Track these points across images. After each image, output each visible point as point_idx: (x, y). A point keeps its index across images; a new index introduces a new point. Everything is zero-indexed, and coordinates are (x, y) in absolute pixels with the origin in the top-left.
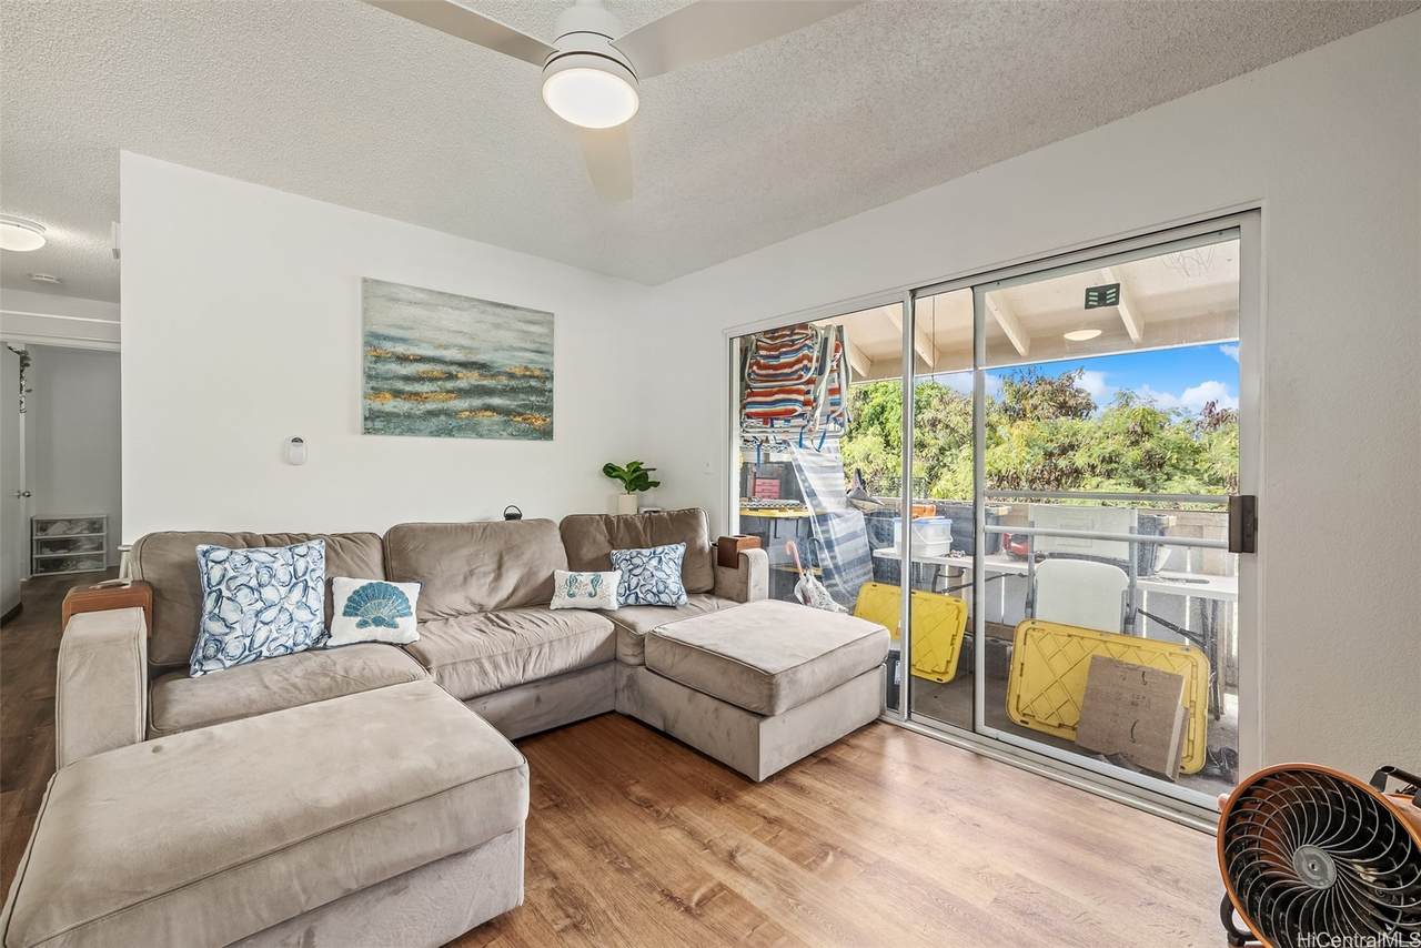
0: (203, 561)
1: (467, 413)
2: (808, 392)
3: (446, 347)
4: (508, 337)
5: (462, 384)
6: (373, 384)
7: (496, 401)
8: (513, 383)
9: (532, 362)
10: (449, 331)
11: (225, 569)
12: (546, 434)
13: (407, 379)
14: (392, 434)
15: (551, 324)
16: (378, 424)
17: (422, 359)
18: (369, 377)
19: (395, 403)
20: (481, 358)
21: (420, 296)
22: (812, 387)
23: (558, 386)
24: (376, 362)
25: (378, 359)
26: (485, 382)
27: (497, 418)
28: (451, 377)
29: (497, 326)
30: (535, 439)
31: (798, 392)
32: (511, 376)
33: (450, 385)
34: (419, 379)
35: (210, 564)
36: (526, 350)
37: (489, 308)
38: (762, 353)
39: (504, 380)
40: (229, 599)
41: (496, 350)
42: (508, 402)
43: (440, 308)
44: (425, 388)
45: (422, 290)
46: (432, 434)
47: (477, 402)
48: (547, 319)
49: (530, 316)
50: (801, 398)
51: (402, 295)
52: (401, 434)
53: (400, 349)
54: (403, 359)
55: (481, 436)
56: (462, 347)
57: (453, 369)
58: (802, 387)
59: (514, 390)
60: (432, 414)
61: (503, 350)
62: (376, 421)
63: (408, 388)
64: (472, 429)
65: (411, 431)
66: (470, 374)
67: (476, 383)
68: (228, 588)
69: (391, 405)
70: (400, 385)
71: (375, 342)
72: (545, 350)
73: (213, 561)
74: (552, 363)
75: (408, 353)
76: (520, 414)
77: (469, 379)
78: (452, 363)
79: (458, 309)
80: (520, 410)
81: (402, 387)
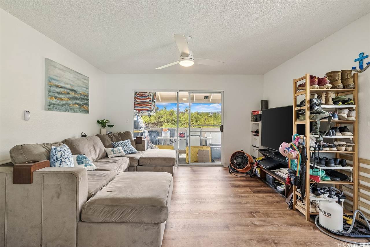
0: (54, 151)
1: (72, 105)
2: (150, 106)
3: (67, 84)
4: (80, 83)
5: (71, 96)
6: (50, 94)
7: (78, 102)
8: (81, 97)
9: (86, 91)
10: (68, 79)
11: (62, 153)
12: (87, 112)
13: (58, 93)
14: (55, 111)
15: (88, 80)
16: (51, 107)
17: (62, 87)
18: (49, 92)
19: (55, 101)
20: (75, 88)
21: (62, 67)
22: (151, 105)
23: (90, 98)
24: (51, 87)
25: (51, 86)
26: (76, 96)
27: (78, 107)
28: (68, 94)
29: (78, 79)
30: (86, 113)
31: (148, 105)
32: (81, 95)
33: (68, 96)
34: (61, 93)
35: (57, 152)
36: (84, 87)
37: (76, 74)
38: (138, 95)
39: (80, 96)
40: (64, 162)
41: (78, 86)
42: (80, 102)
43: (66, 72)
44: (62, 96)
45: (62, 66)
46: (64, 111)
47: (74, 102)
48: (87, 79)
49: (85, 78)
50: (149, 107)
51: (57, 66)
52: (57, 111)
53: (57, 83)
54: (57, 86)
55: (75, 112)
56: (71, 85)
57: (69, 91)
58: (149, 104)
59: (82, 99)
60: (64, 104)
61: (80, 87)
62: (50, 106)
63: (58, 96)
64: (73, 110)
65: (59, 110)
66: (72, 93)
67: (74, 96)
68: (63, 159)
69: (54, 101)
70: (56, 95)
71: (51, 80)
72: (87, 88)
73: (57, 151)
74: (89, 92)
75: (58, 85)
76: (83, 106)
77: (72, 94)
78: (68, 89)
79: (70, 73)
80: (83, 105)
81: (57, 96)
